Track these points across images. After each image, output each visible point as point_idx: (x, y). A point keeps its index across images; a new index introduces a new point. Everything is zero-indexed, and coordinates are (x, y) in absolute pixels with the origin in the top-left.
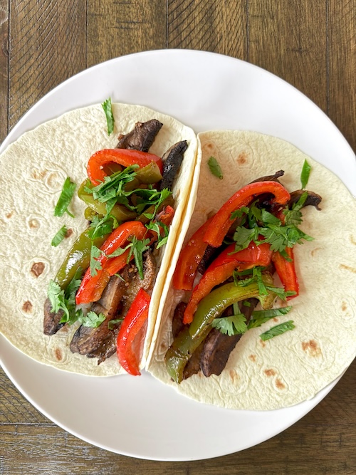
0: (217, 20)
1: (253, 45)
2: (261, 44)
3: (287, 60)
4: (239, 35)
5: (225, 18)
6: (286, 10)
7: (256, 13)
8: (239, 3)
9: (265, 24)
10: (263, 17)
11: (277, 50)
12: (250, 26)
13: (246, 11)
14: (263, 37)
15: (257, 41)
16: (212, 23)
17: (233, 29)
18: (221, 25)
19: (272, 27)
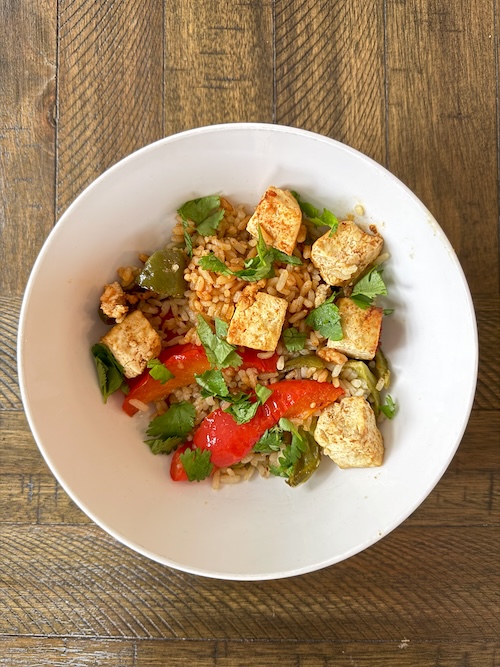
0: (344, 76)
1: (394, 110)
2: (405, 108)
3: (441, 129)
4: (373, 95)
5: (354, 73)
6: (439, 61)
7: (397, 65)
8: (374, 52)
9: (409, 81)
10: (407, 70)
11: (427, 117)
12: (390, 84)
13: (383, 62)
14: (408, 98)
15: (400, 105)
16: (336, 80)
17: (366, 87)
18: (349, 82)
19: (419, 85)
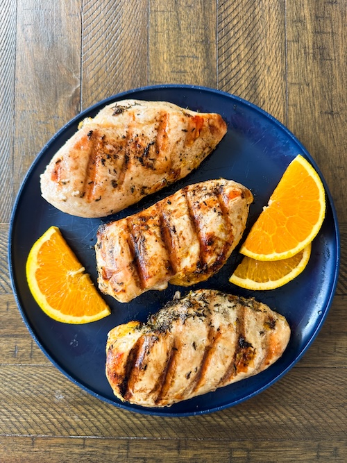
0: (261, 87)
1: (291, 109)
2: (299, 107)
3: (321, 121)
4: (279, 100)
5: (267, 85)
6: (320, 78)
7: (294, 81)
8: (279, 72)
9: (301, 90)
10: (300, 84)
11: (312, 113)
12: (289, 93)
13: (285, 79)
14: (300, 102)
15: (295, 105)
16: (256, 90)
17: (274, 94)
18: (263, 91)
19: (307, 93)
